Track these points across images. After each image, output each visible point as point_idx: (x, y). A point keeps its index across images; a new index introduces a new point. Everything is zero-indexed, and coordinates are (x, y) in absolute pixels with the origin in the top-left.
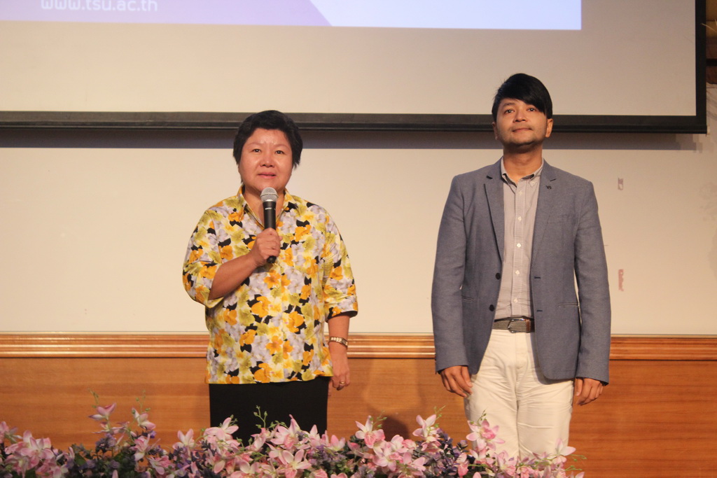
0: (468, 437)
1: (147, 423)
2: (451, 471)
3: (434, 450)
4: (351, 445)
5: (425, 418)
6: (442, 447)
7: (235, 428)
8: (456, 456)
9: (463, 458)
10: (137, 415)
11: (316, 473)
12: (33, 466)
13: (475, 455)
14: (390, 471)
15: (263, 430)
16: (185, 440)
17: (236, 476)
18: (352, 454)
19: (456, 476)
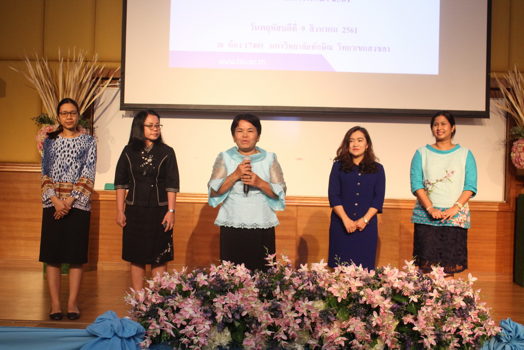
1: (287, 260)
2: (425, 289)
4: (379, 275)
6: (418, 276)
10: (283, 256)
11: (366, 289)
12: (242, 281)
13: (434, 281)
14: (398, 289)
15: (339, 265)
16: (304, 268)
17: (330, 289)
18: (379, 280)
19: (427, 291)
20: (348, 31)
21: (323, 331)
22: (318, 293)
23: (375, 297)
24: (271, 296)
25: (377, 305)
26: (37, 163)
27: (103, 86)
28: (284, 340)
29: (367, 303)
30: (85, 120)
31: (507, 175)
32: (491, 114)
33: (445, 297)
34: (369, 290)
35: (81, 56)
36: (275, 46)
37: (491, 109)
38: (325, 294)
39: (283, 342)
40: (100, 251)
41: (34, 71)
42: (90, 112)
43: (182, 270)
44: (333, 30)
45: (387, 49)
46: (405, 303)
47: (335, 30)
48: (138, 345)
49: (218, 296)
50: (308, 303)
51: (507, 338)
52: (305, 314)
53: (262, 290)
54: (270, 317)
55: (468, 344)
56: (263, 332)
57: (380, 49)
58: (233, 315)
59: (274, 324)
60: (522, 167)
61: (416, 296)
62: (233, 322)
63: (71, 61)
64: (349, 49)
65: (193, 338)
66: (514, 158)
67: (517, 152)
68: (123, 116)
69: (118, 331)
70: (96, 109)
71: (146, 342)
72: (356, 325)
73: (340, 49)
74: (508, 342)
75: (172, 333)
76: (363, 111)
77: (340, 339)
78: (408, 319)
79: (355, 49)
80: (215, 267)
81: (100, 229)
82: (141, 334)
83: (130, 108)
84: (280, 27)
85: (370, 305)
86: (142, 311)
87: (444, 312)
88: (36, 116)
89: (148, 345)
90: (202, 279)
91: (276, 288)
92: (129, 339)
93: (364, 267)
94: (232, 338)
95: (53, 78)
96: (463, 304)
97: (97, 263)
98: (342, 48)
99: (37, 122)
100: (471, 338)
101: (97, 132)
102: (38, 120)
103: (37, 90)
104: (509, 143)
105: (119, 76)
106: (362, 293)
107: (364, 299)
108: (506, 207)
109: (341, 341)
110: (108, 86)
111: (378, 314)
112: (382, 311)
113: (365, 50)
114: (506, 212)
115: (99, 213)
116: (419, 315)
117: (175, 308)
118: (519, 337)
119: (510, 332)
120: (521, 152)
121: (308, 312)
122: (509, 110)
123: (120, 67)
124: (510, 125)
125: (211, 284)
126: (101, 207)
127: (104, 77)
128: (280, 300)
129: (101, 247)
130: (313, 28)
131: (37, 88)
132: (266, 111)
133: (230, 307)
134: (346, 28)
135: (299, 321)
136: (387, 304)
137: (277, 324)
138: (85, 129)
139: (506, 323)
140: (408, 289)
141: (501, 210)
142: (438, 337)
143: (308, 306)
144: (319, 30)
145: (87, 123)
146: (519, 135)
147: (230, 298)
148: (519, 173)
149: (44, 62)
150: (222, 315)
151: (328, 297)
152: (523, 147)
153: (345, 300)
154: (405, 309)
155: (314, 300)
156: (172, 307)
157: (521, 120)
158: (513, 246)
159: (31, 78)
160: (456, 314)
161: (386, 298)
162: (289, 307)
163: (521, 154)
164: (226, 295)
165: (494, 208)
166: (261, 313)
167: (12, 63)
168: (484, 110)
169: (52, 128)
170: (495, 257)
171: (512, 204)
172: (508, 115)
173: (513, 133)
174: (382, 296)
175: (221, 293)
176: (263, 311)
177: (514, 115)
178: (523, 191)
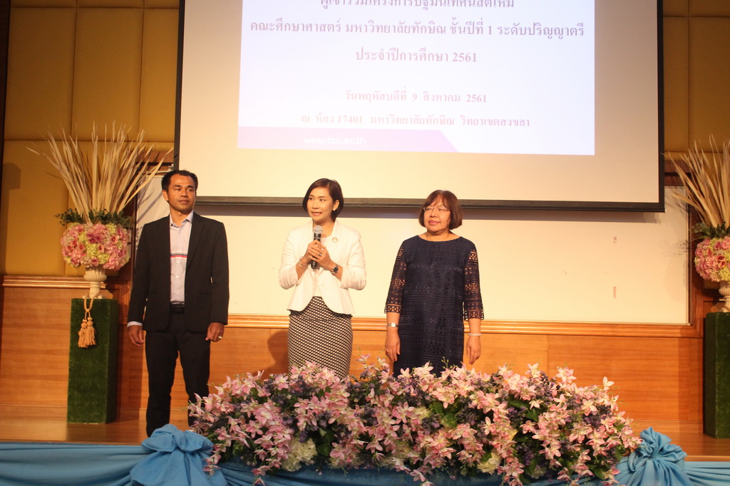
0: (557, 376)
1: (385, 364)
2: (548, 393)
3: (537, 382)
4: (495, 378)
5: (532, 365)
6: (542, 381)
7: (431, 368)
8: (551, 386)
9: (555, 387)
10: (380, 360)
11: (477, 392)
12: (329, 385)
13: (561, 385)
14: (516, 393)
16: (405, 373)
17: (435, 393)
18: (495, 384)
19: (551, 395)
20: (474, 100)
21: (426, 440)
22: (421, 397)
23: (489, 401)
24: (363, 402)
25: (489, 409)
26: (60, 276)
27: (150, 174)
28: (379, 452)
29: (478, 408)
30: (126, 218)
31: (691, 289)
32: (666, 206)
33: (573, 404)
34: (480, 393)
35: (122, 133)
36: (378, 120)
37: (666, 200)
38: (428, 398)
39: (377, 454)
41: (61, 154)
42: (132, 208)
43: (257, 374)
44: (454, 98)
45: (526, 122)
46: (524, 407)
47: (457, 99)
48: (204, 462)
49: (301, 400)
50: (407, 408)
51: (648, 451)
52: (405, 421)
53: (353, 395)
54: (362, 425)
55: (600, 457)
56: (355, 442)
57: (516, 123)
58: (318, 422)
59: (367, 433)
60: (709, 276)
61: (538, 401)
62: (318, 429)
63: (109, 141)
64: (476, 123)
65: (271, 449)
66: (698, 265)
67: (701, 256)
69: (181, 443)
70: (140, 204)
71: (213, 458)
72: (464, 432)
73: (464, 123)
74: (651, 456)
75: (246, 442)
76: (496, 204)
77: (445, 450)
78: (528, 427)
79: (483, 122)
80: (297, 369)
82: (208, 448)
84: (384, 95)
85: (482, 410)
86: (210, 422)
87: (570, 417)
88: (61, 211)
89: (216, 461)
90: (281, 381)
91: (370, 392)
92: (193, 454)
93: (477, 371)
94: (317, 450)
95: (83, 162)
96: (594, 409)
98: (466, 122)
99: (62, 220)
100: (603, 449)
102: (64, 218)
103: (61, 178)
104: (693, 245)
105: (171, 160)
106: (472, 397)
107: (475, 402)
108: (691, 332)
109: (447, 452)
110: (156, 174)
111: (492, 422)
112: (495, 416)
113: (497, 124)
114: (691, 338)
116: (540, 420)
117: (249, 415)
118: (662, 450)
119: (651, 443)
120: (706, 256)
121: (408, 418)
122: (691, 202)
123: (173, 148)
124: (693, 222)
125: (291, 387)
127: (152, 161)
128: (374, 405)
130: (428, 96)
131: (64, 176)
132: (367, 204)
133: (315, 414)
134: (471, 96)
135: (396, 428)
136: (502, 409)
137: (370, 433)
138: (125, 230)
139: (646, 433)
140: (527, 392)
141: (684, 335)
142: (563, 447)
143: (408, 412)
144: (435, 99)
145: (128, 221)
146: (703, 234)
147: (315, 403)
148: (707, 286)
149: (73, 142)
150: (305, 421)
151: (432, 403)
152: (710, 250)
153: (452, 405)
154: (524, 415)
155: (416, 406)
156: (245, 414)
157: (707, 215)
158: (702, 384)
159: (55, 162)
160: (585, 421)
161: (501, 403)
162: (385, 414)
163: (706, 259)
164: (310, 399)
165: (674, 333)
166: (352, 420)
167: (32, 143)
168: (657, 201)
169: (82, 227)
170: (677, 399)
171: (698, 327)
172: (690, 209)
173: (696, 231)
174: (497, 399)
175: (304, 397)
176: (354, 417)
177: (697, 207)
178: (714, 309)
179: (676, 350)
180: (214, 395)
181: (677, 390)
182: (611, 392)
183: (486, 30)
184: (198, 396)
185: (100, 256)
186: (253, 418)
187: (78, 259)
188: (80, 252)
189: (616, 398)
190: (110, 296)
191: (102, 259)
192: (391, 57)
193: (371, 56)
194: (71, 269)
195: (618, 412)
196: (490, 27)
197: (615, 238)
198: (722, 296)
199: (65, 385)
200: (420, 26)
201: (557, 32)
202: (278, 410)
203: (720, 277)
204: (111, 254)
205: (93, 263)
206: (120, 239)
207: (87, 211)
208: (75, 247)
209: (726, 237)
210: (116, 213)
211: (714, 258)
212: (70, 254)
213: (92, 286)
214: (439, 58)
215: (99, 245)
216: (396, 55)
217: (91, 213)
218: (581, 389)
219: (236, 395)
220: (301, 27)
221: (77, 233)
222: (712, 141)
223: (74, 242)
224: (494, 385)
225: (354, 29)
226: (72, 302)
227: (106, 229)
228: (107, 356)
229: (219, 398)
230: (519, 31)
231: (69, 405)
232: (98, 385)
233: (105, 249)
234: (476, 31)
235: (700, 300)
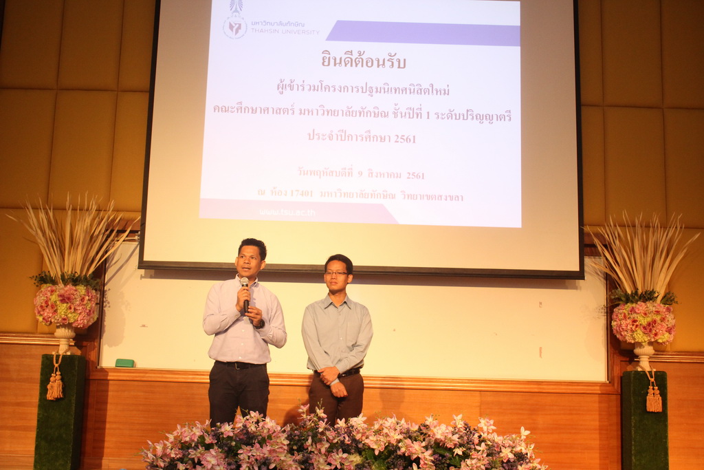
0: (479, 425)
2: (471, 441)
3: (461, 432)
4: (422, 428)
5: (457, 416)
6: (466, 430)
7: (365, 418)
8: (474, 435)
9: (476, 435)
11: (406, 441)
12: (271, 433)
13: (482, 434)
14: (441, 441)
15: (379, 420)
16: (341, 423)
17: (367, 441)
18: (423, 432)
19: (473, 444)
20: (413, 177)
22: (354, 445)
23: (416, 448)
24: (301, 449)
25: (416, 456)
26: (32, 333)
27: (118, 241)
29: (406, 455)
30: (95, 280)
31: (609, 350)
32: (585, 274)
33: (493, 451)
34: (408, 441)
35: (94, 203)
36: (327, 194)
37: (586, 268)
38: (360, 446)
40: (106, 444)
41: (37, 221)
42: (101, 271)
43: (205, 423)
44: (396, 175)
45: (460, 198)
46: (448, 454)
47: (398, 176)
49: (244, 447)
50: (341, 455)
52: (339, 467)
53: (292, 443)
57: (451, 198)
60: (624, 337)
61: (461, 449)
63: (81, 210)
64: (415, 198)
66: (615, 327)
67: (617, 320)
68: (142, 277)
70: (109, 267)
73: (405, 198)
76: (433, 271)
79: (422, 197)
81: (108, 417)
83: (150, 266)
84: (332, 172)
85: (409, 456)
86: (160, 467)
87: (489, 463)
88: (35, 272)
90: (227, 429)
91: (308, 440)
93: (406, 421)
95: (57, 229)
96: (511, 456)
97: (102, 459)
98: (407, 197)
99: (36, 282)
101: (109, 296)
102: (38, 279)
103: (35, 242)
104: (610, 310)
105: (138, 228)
106: (400, 444)
107: (403, 450)
108: (610, 389)
110: (124, 241)
111: (419, 468)
112: (422, 462)
113: (434, 199)
114: (609, 394)
115: (107, 396)
116: (462, 466)
117: (196, 461)
120: (622, 319)
121: (342, 464)
122: (608, 271)
123: (140, 217)
124: (610, 288)
125: (236, 435)
126: (111, 388)
127: (121, 229)
128: (311, 452)
129: (107, 438)
130: (372, 173)
131: (39, 241)
132: (315, 270)
133: (256, 460)
134: (411, 173)
136: (427, 456)
138: (94, 291)
140: (451, 441)
141: (604, 392)
143: (342, 458)
144: (379, 175)
145: (97, 283)
146: (619, 299)
147: (257, 449)
148: (623, 346)
149: (49, 211)
150: (247, 466)
151: (364, 450)
152: (625, 314)
153: (383, 452)
154: (448, 462)
155: (349, 453)
156: (193, 460)
157: (622, 282)
158: (620, 437)
159: (32, 229)
160: (503, 467)
161: (427, 450)
162: (322, 460)
163: (622, 323)
164: (253, 447)
165: (595, 390)
166: (290, 465)
167: (11, 210)
168: (578, 270)
169: (54, 288)
170: (598, 451)
171: (616, 385)
172: (607, 277)
173: (613, 297)
174: (424, 447)
175: (247, 444)
176: (292, 463)
177: (614, 276)
178: (629, 368)
179: (597, 405)
180: (165, 441)
181: (598, 442)
182: (528, 441)
183: (425, 115)
184: (150, 443)
185: (70, 315)
186: (199, 463)
187: (50, 317)
188: (52, 311)
189: (533, 446)
190: (78, 352)
191: (72, 317)
192: (339, 138)
193: (321, 137)
194: (43, 327)
195: (534, 460)
196: (428, 113)
197: (541, 303)
198: (637, 356)
199: (33, 435)
200: (365, 111)
201: (488, 117)
202: (223, 456)
203: (634, 339)
204: (80, 314)
205: (64, 321)
206: (89, 300)
207: (60, 273)
208: (47, 307)
209: (639, 303)
210: (86, 275)
211: (629, 321)
212: (42, 313)
213: (61, 343)
214: (383, 139)
215: (69, 305)
216: (344, 136)
217: (63, 276)
218: (501, 438)
219: (186, 442)
220: (259, 110)
221: (49, 294)
222: (625, 216)
223: (46, 302)
224: (422, 434)
225: (307, 112)
226: (43, 358)
227: (76, 290)
228: (74, 409)
229: (169, 445)
230: (454, 117)
231: (36, 454)
232: (64, 436)
233: (75, 309)
234: (415, 116)
235: (618, 359)
